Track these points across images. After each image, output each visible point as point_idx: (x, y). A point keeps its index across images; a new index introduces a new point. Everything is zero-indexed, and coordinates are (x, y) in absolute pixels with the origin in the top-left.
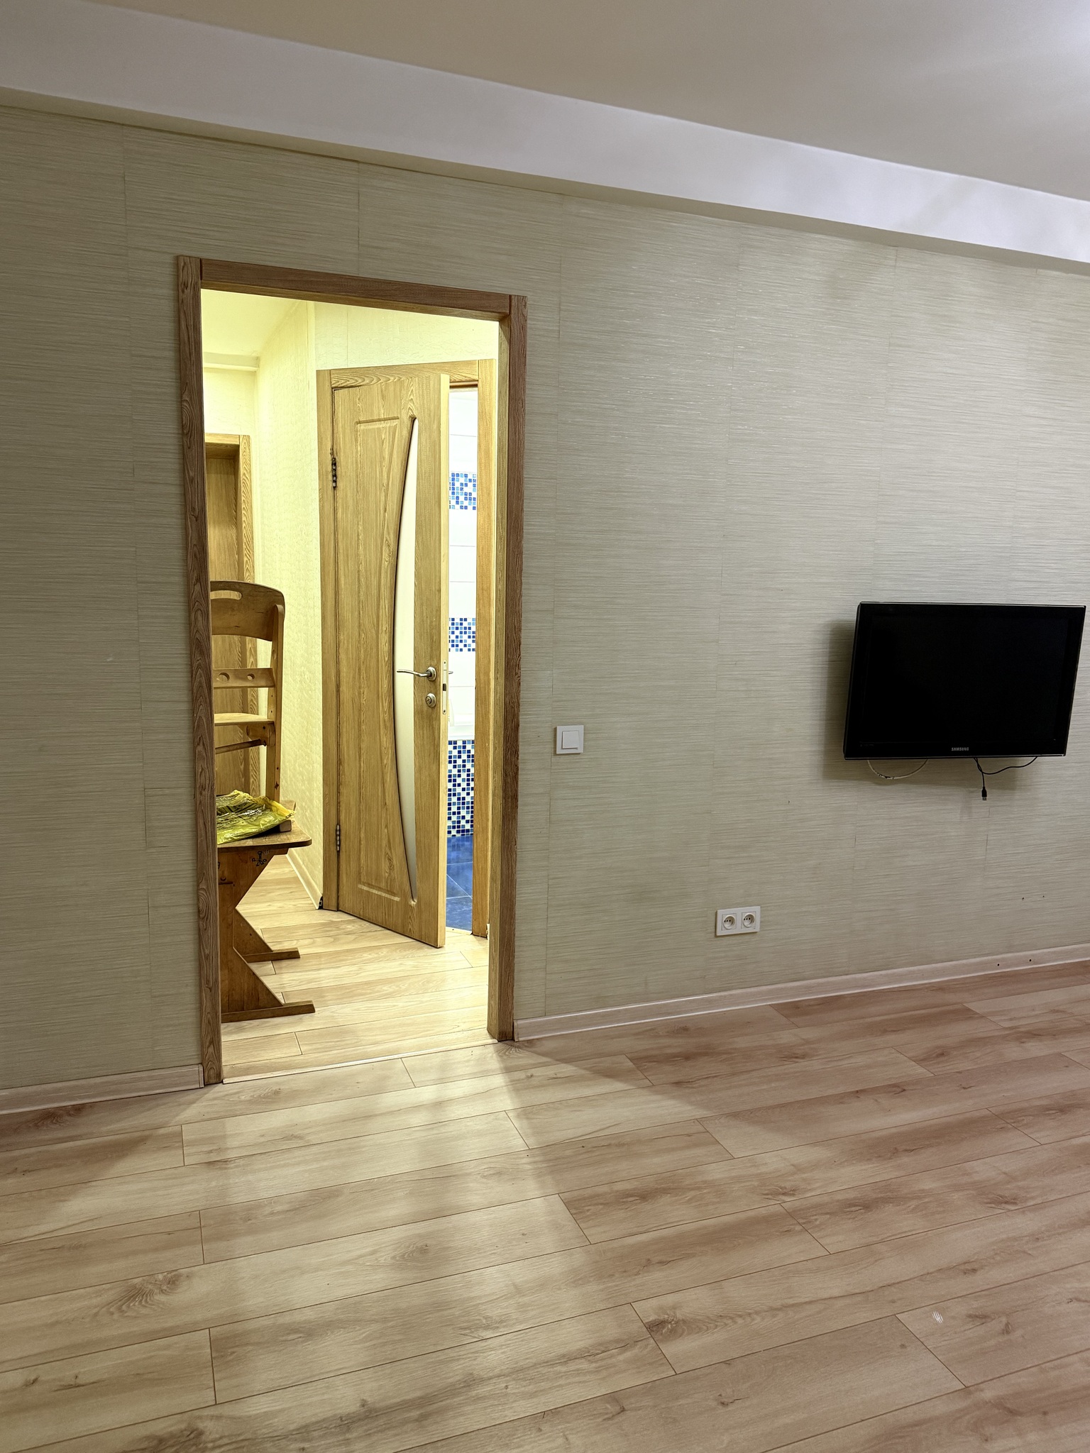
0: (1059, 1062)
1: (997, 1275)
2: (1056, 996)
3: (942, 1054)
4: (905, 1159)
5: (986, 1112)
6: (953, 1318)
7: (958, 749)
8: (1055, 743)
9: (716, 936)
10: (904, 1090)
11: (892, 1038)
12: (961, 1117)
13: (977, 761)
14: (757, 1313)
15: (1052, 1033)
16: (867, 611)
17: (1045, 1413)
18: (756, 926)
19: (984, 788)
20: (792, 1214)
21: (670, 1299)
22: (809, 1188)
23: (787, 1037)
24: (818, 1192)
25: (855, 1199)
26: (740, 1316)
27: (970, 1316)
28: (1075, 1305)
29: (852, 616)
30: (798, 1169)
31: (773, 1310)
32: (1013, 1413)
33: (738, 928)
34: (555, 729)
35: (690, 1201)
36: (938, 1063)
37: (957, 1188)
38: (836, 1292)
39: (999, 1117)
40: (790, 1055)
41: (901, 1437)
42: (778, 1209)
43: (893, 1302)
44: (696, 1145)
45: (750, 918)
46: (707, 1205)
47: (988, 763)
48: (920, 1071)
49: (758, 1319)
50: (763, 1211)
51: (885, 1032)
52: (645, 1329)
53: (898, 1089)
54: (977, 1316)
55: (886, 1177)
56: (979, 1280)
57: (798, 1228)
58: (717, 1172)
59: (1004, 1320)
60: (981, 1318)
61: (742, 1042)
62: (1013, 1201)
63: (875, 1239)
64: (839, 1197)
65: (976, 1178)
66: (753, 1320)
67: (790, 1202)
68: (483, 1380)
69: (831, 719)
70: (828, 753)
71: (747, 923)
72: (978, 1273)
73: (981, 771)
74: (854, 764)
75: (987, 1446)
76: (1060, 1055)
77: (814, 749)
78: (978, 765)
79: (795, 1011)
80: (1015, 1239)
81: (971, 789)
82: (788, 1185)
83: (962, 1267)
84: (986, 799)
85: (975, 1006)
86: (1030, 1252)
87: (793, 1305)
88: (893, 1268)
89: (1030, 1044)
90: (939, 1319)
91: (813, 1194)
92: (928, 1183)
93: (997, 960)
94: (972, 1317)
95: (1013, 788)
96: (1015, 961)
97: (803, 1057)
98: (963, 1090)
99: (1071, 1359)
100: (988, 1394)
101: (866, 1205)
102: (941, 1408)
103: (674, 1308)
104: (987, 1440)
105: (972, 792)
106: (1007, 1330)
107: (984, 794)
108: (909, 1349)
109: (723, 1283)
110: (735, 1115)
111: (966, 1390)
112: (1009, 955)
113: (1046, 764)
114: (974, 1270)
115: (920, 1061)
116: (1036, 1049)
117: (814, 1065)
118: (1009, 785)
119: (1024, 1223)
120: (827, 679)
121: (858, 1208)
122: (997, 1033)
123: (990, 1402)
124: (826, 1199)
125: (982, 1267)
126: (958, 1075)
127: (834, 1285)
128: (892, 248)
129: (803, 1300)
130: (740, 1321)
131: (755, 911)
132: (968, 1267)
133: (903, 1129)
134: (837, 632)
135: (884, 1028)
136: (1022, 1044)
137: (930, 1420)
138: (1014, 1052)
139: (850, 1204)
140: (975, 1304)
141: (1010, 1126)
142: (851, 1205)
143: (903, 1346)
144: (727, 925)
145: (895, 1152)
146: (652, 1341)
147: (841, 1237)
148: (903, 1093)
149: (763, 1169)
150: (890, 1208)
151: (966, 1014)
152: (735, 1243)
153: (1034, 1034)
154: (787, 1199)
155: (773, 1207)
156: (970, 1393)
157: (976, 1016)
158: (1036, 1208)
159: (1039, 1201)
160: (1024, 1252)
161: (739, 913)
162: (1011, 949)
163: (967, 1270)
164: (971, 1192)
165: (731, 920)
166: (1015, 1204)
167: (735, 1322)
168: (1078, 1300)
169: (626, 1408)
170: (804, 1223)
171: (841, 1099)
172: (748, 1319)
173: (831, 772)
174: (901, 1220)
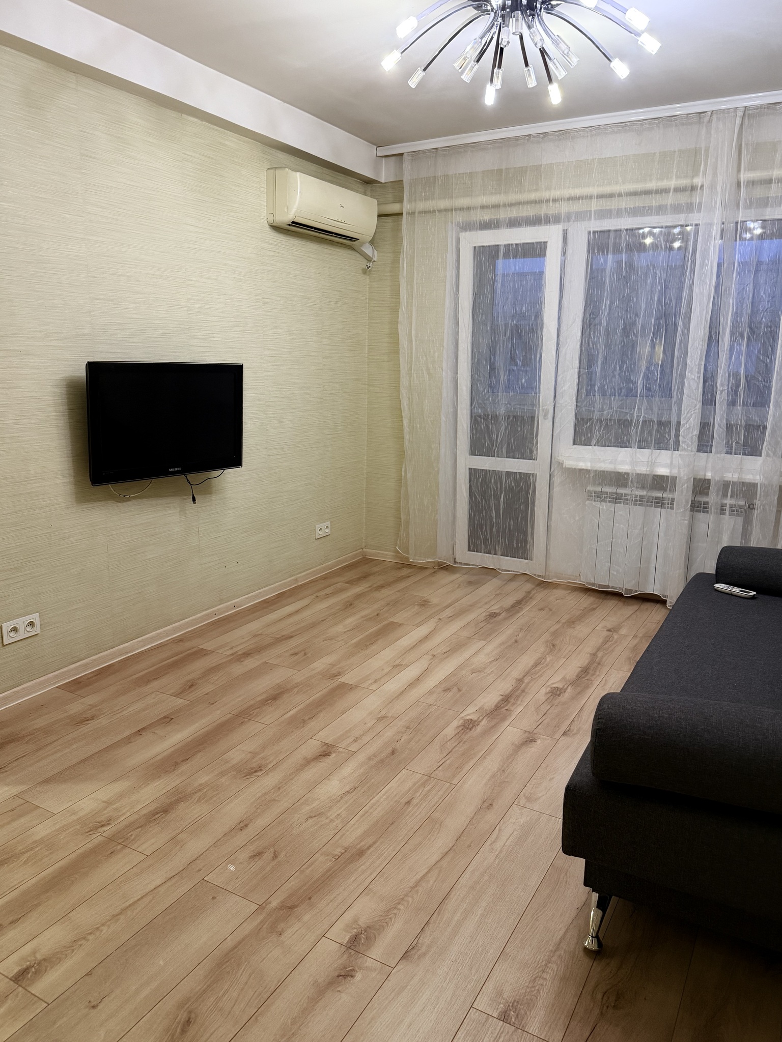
0: (266, 668)
1: (261, 822)
2: (254, 626)
3: (192, 685)
4: (185, 767)
5: (229, 716)
6: (241, 863)
7: (173, 470)
8: (235, 460)
9: (4, 645)
10: (172, 719)
11: (155, 684)
12: (214, 724)
13: (186, 477)
14: (103, 925)
15: (258, 650)
16: (93, 367)
17: (310, 899)
18: (37, 629)
19: (193, 495)
20: (111, 839)
21: (28, 948)
22: (120, 814)
23: (76, 708)
24: (128, 814)
25: (156, 809)
26: (90, 933)
27: (250, 858)
28: (310, 821)
29: (82, 373)
30: (108, 803)
31: (115, 917)
32: (291, 908)
33: (22, 635)
35: (26, 863)
36: (191, 692)
37: (223, 774)
38: (158, 882)
39: (238, 715)
40: (82, 720)
41: (227, 962)
42: (100, 839)
43: (200, 870)
44: (20, 816)
45: (31, 624)
46: (41, 859)
47: (194, 477)
48: (180, 702)
49: (105, 929)
50: (89, 846)
51: (149, 681)
52: (12, 983)
53: (167, 720)
54: (255, 856)
55: (174, 784)
56: (252, 830)
57: (119, 847)
58: (42, 831)
59: (272, 850)
60: (258, 855)
61: (40, 723)
62: (260, 768)
63: (177, 832)
64: (145, 812)
65: (234, 762)
66: (102, 931)
67: (108, 830)
69: (76, 457)
70: (77, 483)
71: (29, 629)
72: (249, 826)
73: (190, 483)
74: (100, 488)
75: (282, 938)
76: (266, 663)
77: (65, 481)
78: (187, 480)
79: (77, 686)
80: (266, 794)
81: (185, 497)
82: (103, 818)
83: (239, 827)
84: (195, 503)
85: (207, 646)
86: (277, 799)
87: (130, 905)
88: (195, 846)
89: (247, 661)
90: (232, 868)
91: (125, 817)
92: (204, 778)
93: (215, 611)
94: (253, 857)
95: (210, 493)
96: (225, 609)
97: (92, 718)
98: (212, 706)
99: (316, 856)
100: (274, 903)
101: (165, 810)
102: (248, 927)
103: (34, 953)
104: (281, 934)
105: (185, 499)
106: (275, 856)
107: (194, 500)
108: (218, 898)
109: (70, 915)
110: (47, 781)
111: (261, 907)
112: (221, 606)
113: (230, 475)
114: (246, 825)
115: (177, 695)
116: (251, 663)
117: (102, 721)
118: (208, 491)
119: (268, 781)
120: (68, 424)
121: (159, 815)
122: (224, 660)
123: (277, 908)
124: (136, 817)
125: (251, 821)
126: (206, 696)
127: (155, 878)
128: (72, 73)
129: (136, 899)
130: (91, 937)
131: (35, 618)
132: (242, 825)
133: (176, 747)
134: (71, 386)
135: (146, 680)
136: (242, 663)
137: (243, 940)
138: (238, 669)
139: (154, 813)
140: (252, 848)
141: (246, 720)
142: (154, 815)
143: (214, 898)
144: (12, 634)
145: (176, 764)
146: (20, 989)
147: (151, 841)
148: (172, 721)
149: (81, 814)
150: (182, 806)
151: (200, 653)
152: (73, 879)
153: (247, 654)
154: (105, 829)
155: (97, 838)
156: (263, 908)
157: (209, 652)
158: (274, 767)
159: (275, 762)
160: (274, 800)
161: (21, 622)
162: (222, 601)
163: (242, 827)
164: (233, 773)
165: (15, 629)
166: (261, 770)
167: (88, 940)
168: (311, 817)
170: (123, 842)
171: (128, 740)
172: (98, 933)
173: (82, 497)
174: (191, 811)
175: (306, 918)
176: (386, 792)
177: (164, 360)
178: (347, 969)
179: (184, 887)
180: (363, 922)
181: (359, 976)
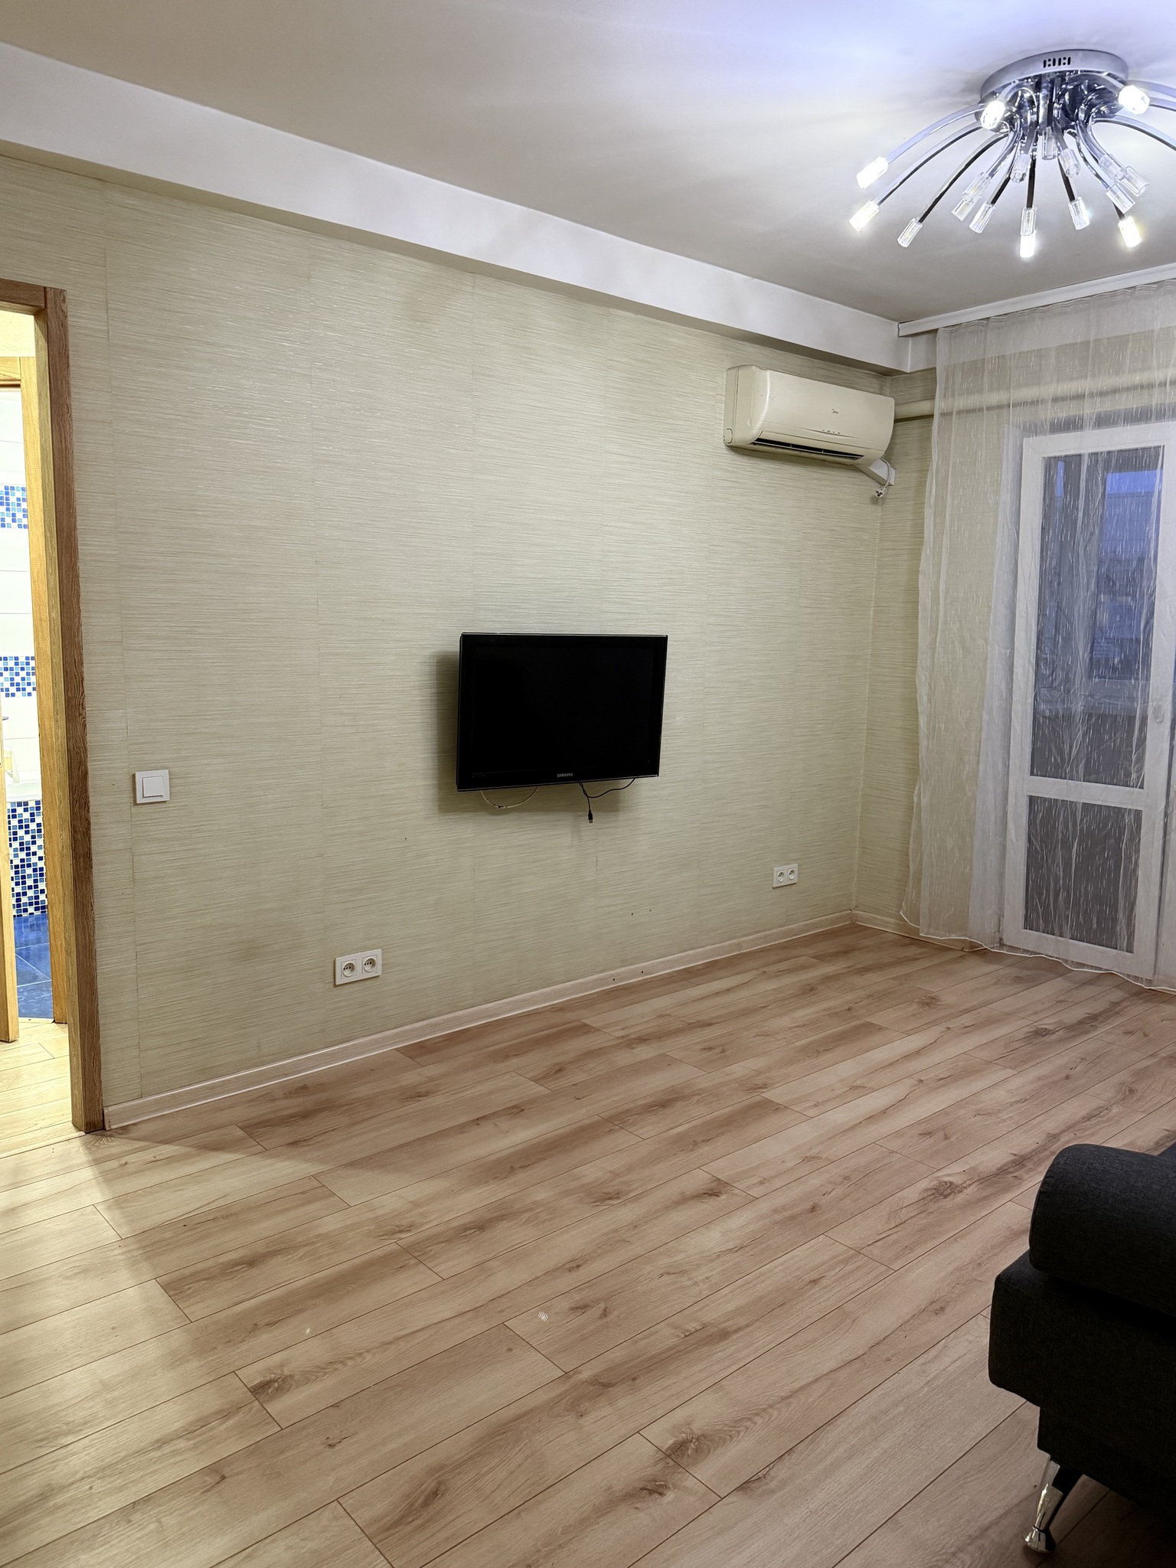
0: (665, 1061)
1: (598, 1267)
2: (663, 1002)
3: (560, 1070)
4: (521, 1176)
5: (597, 1118)
6: (556, 1313)
7: (563, 775)
8: (649, 765)
9: (335, 986)
10: (523, 1110)
11: (514, 1062)
12: (574, 1126)
13: (582, 786)
14: (368, 1351)
15: (660, 1036)
16: (469, 641)
17: (634, 1379)
18: (378, 970)
19: (590, 811)
20: (406, 1250)
21: (277, 1359)
22: (425, 1221)
23: (411, 1078)
24: (434, 1224)
25: (470, 1223)
26: (351, 1358)
27: (572, 1309)
28: (666, 1278)
29: (455, 647)
30: (416, 1204)
31: (385, 1345)
32: (607, 1385)
33: (359, 974)
34: (134, 776)
35: (301, 1258)
36: (556, 1079)
37: (567, 1193)
38: (448, 1314)
39: (609, 1120)
40: (415, 1094)
41: (503, 1433)
42: (394, 1247)
43: (502, 1311)
44: (310, 1202)
45: (372, 962)
46: (320, 1258)
47: (592, 786)
48: (538, 1089)
49: (368, 1357)
50: (379, 1253)
51: (507, 1057)
52: (249, 1394)
53: (516, 1110)
54: (578, 1308)
55: (501, 1196)
56: (583, 1275)
57: (413, 1261)
58: (331, 1223)
59: (602, 1305)
60: (583, 1308)
61: (364, 1091)
62: (617, 1195)
63: (488, 1257)
64: (455, 1224)
65: (585, 1181)
66: (364, 1359)
67: (407, 1238)
68: (62, 1488)
69: (442, 752)
70: (441, 786)
71: (368, 968)
72: (581, 1268)
73: (586, 795)
74: (469, 795)
75: (582, 1421)
76: (664, 1055)
77: (428, 783)
78: (584, 790)
79: (420, 1051)
80: (616, 1231)
81: (580, 814)
82: (405, 1222)
83: (567, 1266)
84: (592, 822)
85: (593, 1021)
86: (628, 1240)
87: (402, 1337)
88: (504, 1279)
89: (639, 1049)
90: (544, 1317)
91: (430, 1225)
92: (541, 1195)
93: (612, 975)
94: (574, 1309)
95: (616, 810)
96: (628, 974)
97: (427, 1094)
98: (577, 1101)
99: (659, 1326)
100: (586, 1374)
101: (481, 1226)
102: (542, 1397)
103: (282, 1366)
104: (582, 1416)
105: (580, 816)
106: (605, 1314)
107: (591, 817)
108: (515, 1351)
109: (334, 1331)
110: (353, 1164)
111: (567, 1375)
112: (623, 969)
113: (644, 785)
114: (578, 1266)
115: (537, 1080)
116: (644, 1052)
117: (438, 1100)
118: (613, 807)
119: (625, 1214)
120: (436, 712)
121: (473, 1231)
122: (610, 1044)
123: (586, 1381)
124: (442, 1228)
125: (586, 1262)
126: (574, 1087)
127: (445, 1309)
128: (469, 274)
129: (416, 1329)
130: (350, 1363)
131: (376, 954)
132: (573, 1264)
133: (517, 1148)
134: (442, 663)
135: (504, 1055)
136: (633, 1051)
137: (531, 1411)
138: (624, 1058)
139: (465, 1228)
140: (577, 1297)
141: (617, 1127)
142: (465, 1230)
143: (510, 1350)
144: (347, 972)
145: (512, 1170)
146: (256, 1403)
147: (455, 1261)
148: (524, 1112)
149: (380, 1212)
150: (504, 1224)
151: (584, 1029)
152: (350, 1288)
153: (643, 1040)
154: (402, 1236)
155: (390, 1246)
156: (570, 1377)
157: (593, 1030)
158: (637, 1198)
159: (640, 1191)
160: (624, 1241)
161: (359, 959)
162: (624, 963)
163: (573, 1268)
164: (580, 1195)
165: (351, 967)
166: (618, 1198)
167: (345, 1365)
168: (669, 1274)
169: (227, 1475)
170: (419, 1256)
171: (462, 1128)
172: (359, 1359)
173: (446, 806)
174: (511, 1234)
175: (621, 1403)
176: (786, 1262)
177: (563, 631)
178: (657, 1483)
179: (476, 1328)
180: (698, 1427)
181: (670, 1496)
